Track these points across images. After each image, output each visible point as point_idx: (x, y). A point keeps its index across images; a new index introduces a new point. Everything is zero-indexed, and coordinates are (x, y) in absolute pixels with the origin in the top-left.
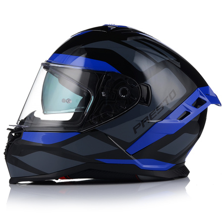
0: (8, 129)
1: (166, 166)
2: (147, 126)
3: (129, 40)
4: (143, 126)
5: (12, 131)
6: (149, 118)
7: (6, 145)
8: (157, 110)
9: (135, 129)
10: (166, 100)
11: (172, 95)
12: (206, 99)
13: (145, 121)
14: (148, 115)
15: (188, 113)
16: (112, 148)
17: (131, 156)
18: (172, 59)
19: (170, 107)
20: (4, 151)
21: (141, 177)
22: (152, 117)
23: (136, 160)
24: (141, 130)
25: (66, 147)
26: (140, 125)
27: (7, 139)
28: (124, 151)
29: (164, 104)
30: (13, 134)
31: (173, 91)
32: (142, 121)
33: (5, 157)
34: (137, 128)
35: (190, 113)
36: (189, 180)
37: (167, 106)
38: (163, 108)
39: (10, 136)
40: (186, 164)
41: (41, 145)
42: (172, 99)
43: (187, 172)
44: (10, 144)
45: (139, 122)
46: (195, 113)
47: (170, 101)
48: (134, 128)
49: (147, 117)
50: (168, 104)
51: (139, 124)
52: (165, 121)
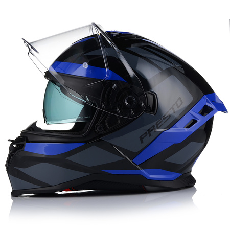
0: (9, 140)
1: (173, 176)
2: (154, 136)
3: (133, 47)
4: (150, 135)
5: (13, 142)
6: (156, 127)
7: (7, 157)
8: (164, 119)
9: (141, 139)
10: (172, 108)
11: (179, 103)
12: (212, 106)
13: (152, 131)
14: (154, 123)
15: (195, 121)
16: (119, 159)
17: (138, 167)
18: (178, 66)
19: (177, 116)
20: (6, 163)
21: (147, 187)
22: (159, 126)
23: (142, 170)
24: (147, 140)
25: (71, 158)
26: (146, 135)
27: (9, 150)
28: (131, 161)
29: (171, 112)
30: (15, 146)
31: (180, 98)
32: (149, 130)
33: (7, 169)
34: (144, 137)
35: (197, 121)
36: (195, 190)
37: (173, 114)
38: (170, 116)
39: (11, 147)
40: (193, 174)
41: (44, 156)
42: (178, 107)
43: (193, 181)
44: (12, 155)
45: (145, 131)
46: (201, 121)
47: (176, 109)
48: (140, 137)
49: (154, 126)
50: (174, 113)
51: (146, 133)
52: (171, 130)
